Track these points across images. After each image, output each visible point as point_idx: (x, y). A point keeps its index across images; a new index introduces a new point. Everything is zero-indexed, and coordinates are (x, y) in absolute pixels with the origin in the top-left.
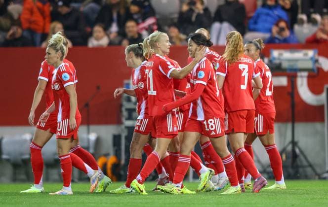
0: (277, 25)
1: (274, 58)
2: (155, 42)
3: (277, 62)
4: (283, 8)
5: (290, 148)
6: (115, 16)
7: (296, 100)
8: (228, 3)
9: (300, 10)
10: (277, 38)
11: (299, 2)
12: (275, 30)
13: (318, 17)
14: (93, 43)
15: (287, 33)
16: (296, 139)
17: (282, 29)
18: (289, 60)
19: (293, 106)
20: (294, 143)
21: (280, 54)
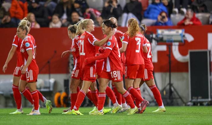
0: (160, 14)
1: (159, 34)
2: (87, 24)
3: (161, 36)
4: (164, 5)
5: (168, 87)
6: (65, 9)
7: (172, 59)
8: (132, 2)
9: (174, 6)
10: (161, 23)
11: (173, 1)
12: (159, 18)
13: (184, 10)
14: (52, 25)
15: (166, 20)
16: (172, 82)
17: (164, 17)
18: (168, 36)
19: (170, 62)
20: (170, 85)
21: (163, 32)
